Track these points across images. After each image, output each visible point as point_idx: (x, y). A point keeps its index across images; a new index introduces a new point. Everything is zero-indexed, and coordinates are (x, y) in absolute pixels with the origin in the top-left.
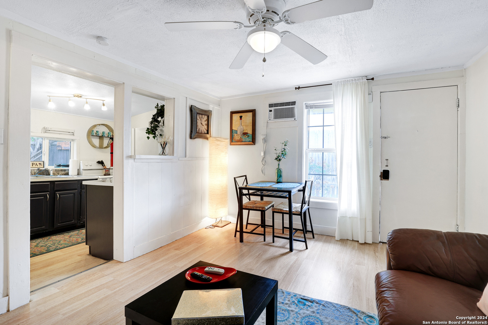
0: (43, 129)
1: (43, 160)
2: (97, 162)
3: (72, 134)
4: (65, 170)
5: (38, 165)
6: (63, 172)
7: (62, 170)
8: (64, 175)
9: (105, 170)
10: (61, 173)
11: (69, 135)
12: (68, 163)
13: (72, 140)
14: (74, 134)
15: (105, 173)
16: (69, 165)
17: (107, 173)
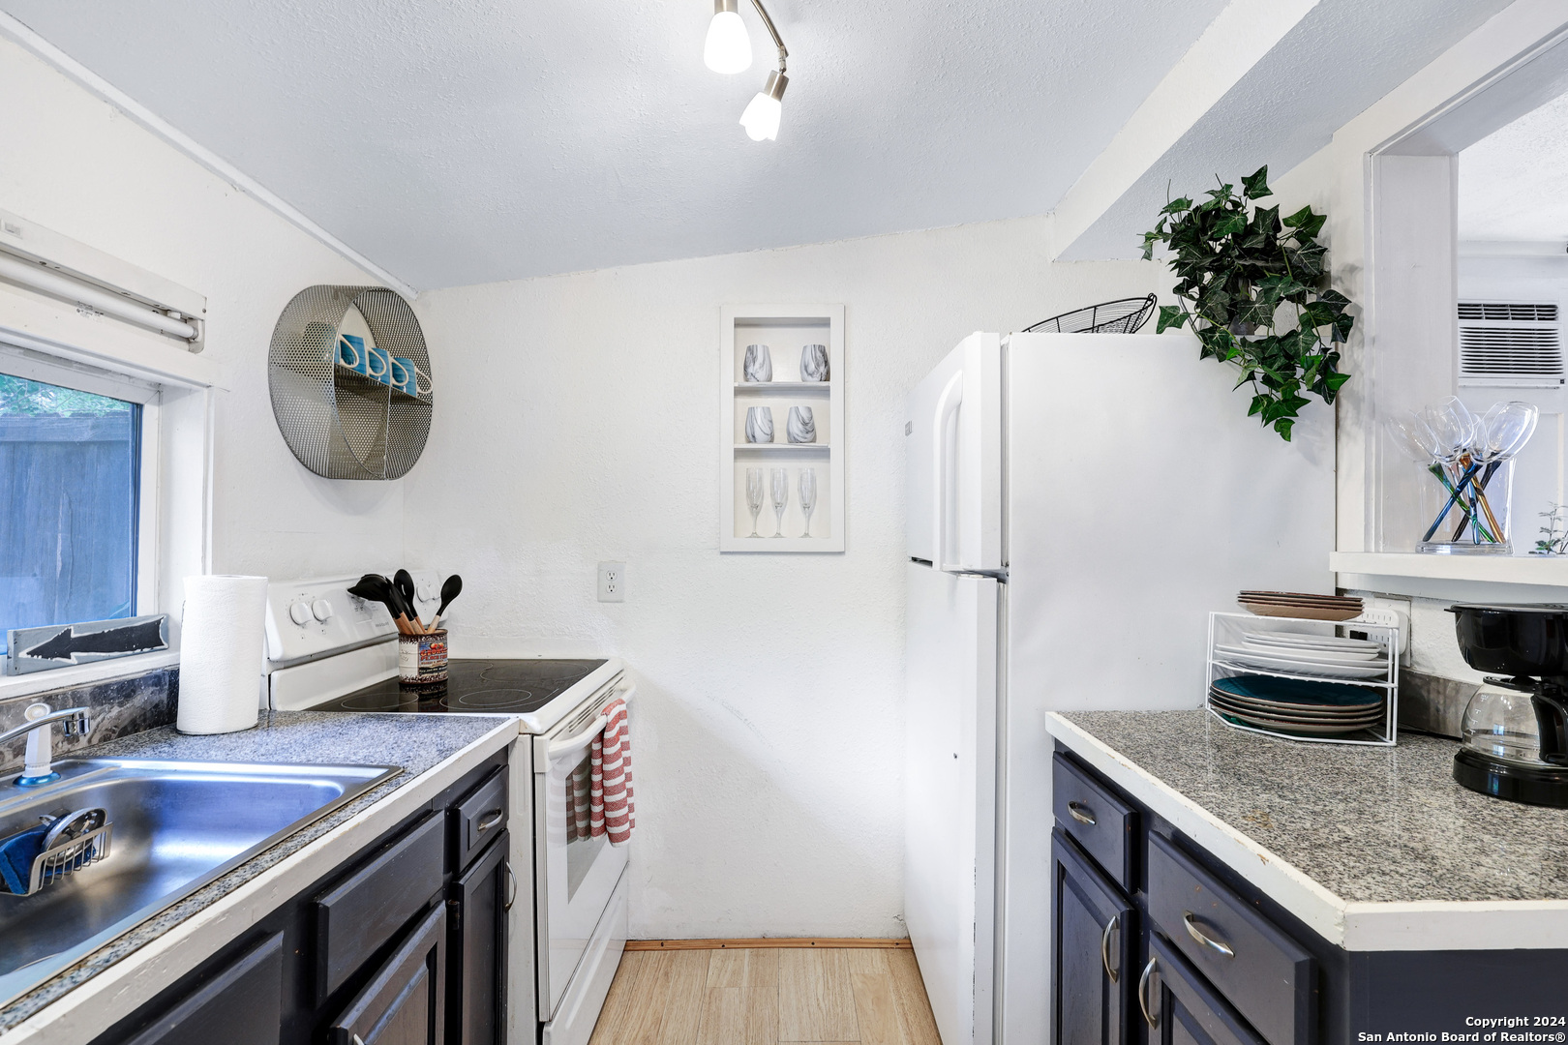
2: (349, 590)
3: (186, 330)
4: (125, 689)
6: (116, 710)
7: (102, 694)
8: (124, 732)
9: (420, 646)
10: (99, 719)
11: (162, 332)
12: (146, 610)
13: (152, 393)
14: (195, 329)
15: (422, 670)
16: (159, 622)
17: (438, 669)
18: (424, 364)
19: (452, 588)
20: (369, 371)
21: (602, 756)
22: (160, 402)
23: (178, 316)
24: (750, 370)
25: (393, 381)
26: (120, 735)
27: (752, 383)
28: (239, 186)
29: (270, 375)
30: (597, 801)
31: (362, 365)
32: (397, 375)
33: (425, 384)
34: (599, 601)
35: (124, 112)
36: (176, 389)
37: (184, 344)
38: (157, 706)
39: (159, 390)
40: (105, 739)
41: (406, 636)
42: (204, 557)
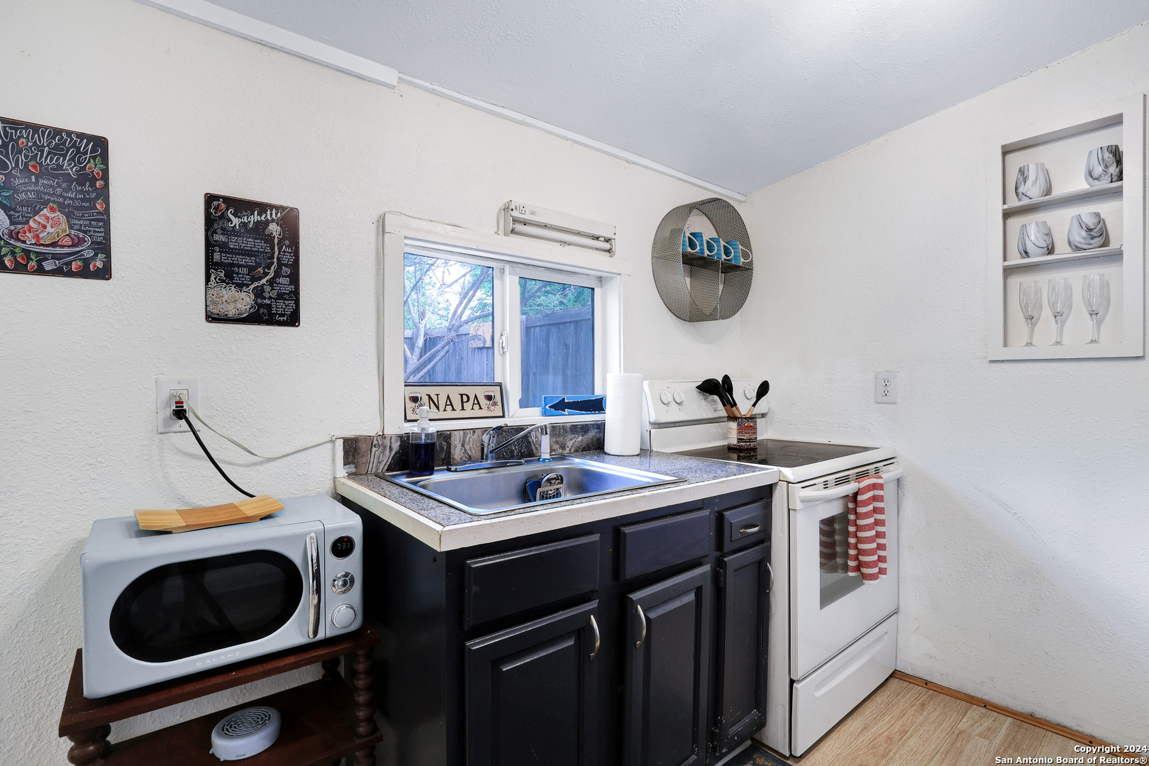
0: (503, 212)
1: (498, 380)
2: (697, 387)
3: (607, 246)
4: (584, 428)
5: (483, 402)
6: (580, 438)
7: (575, 429)
8: (584, 450)
9: (738, 425)
10: (574, 441)
11: (597, 249)
12: (598, 392)
13: (598, 282)
14: (611, 245)
15: (740, 440)
16: (602, 398)
17: (750, 440)
18: (746, 242)
19: (763, 389)
20: (707, 252)
21: (856, 513)
22: (601, 286)
23: (602, 239)
24: (1021, 190)
25: (724, 257)
26: (582, 451)
27: (1025, 201)
28: (631, 161)
29: (652, 264)
30: (852, 547)
31: (702, 250)
32: (727, 253)
33: (746, 255)
34: (876, 403)
35: (575, 142)
36: (607, 277)
37: (608, 253)
38: (598, 439)
39: (600, 279)
40: (576, 451)
41: (732, 418)
42: (620, 365)
